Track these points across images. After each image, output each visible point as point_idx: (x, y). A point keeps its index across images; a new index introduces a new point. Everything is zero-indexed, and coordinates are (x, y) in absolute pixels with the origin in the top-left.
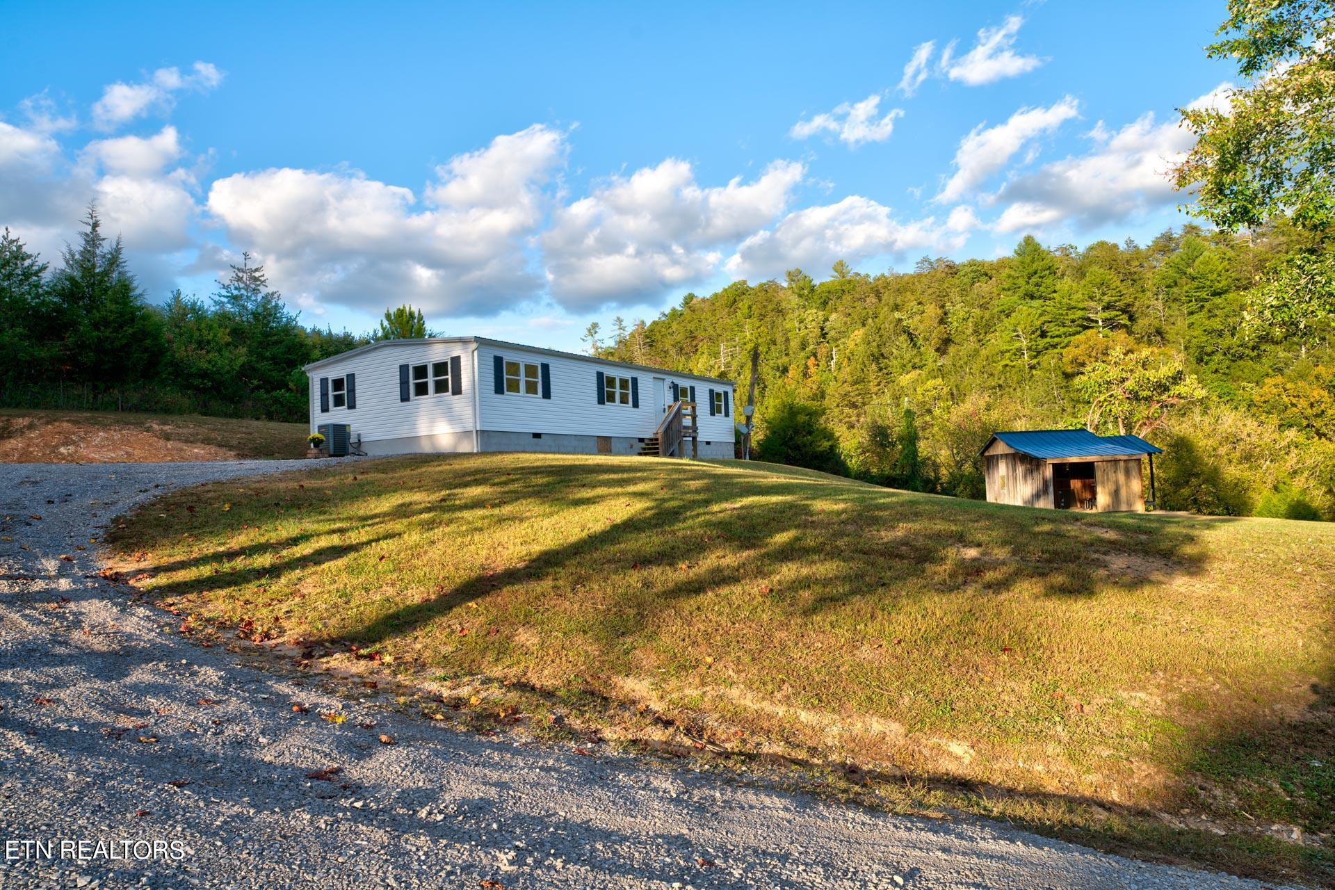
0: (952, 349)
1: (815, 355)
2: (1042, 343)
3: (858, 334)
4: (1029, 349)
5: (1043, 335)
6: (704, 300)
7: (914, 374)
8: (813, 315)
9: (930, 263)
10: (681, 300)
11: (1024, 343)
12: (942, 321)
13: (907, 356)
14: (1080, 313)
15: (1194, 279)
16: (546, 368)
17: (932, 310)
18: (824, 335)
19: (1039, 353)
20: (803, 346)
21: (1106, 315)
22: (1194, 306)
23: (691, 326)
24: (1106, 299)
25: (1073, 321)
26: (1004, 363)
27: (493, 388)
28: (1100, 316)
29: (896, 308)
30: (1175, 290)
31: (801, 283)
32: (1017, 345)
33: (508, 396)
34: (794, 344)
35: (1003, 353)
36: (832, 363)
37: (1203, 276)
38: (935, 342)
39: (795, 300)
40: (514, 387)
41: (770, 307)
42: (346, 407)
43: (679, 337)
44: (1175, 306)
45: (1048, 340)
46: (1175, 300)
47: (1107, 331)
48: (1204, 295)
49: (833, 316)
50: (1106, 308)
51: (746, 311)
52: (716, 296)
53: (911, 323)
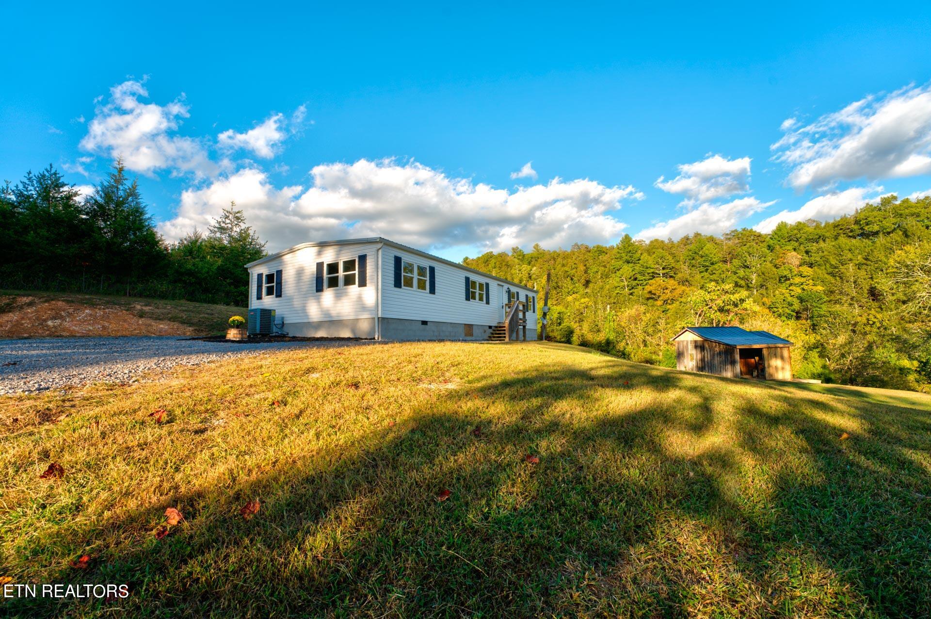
0: (591, 285)
2: (634, 283)
4: (628, 286)
5: (635, 279)
6: (473, 260)
7: (574, 296)
8: (525, 267)
9: (578, 246)
10: (462, 260)
11: (626, 283)
12: (586, 272)
13: (571, 288)
14: (652, 270)
15: (702, 257)
16: (432, 270)
17: (582, 268)
18: (530, 277)
19: (633, 288)
21: (665, 271)
22: (702, 269)
24: (664, 264)
25: (648, 274)
26: (616, 292)
27: (393, 283)
28: (661, 272)
29: (563, 265)
30: (693, 261)
31: (519, 253)
32: (623, 284)
33: (405, 290)
35: (616, 287)
37: (707, 255)
38: (583, 281)
39: (516, 260)
40: (409, 283)
41: (504, 264)
42: (274, 296)
44: (693, 269)
45: (636, 282)
46: (693, 266)
47: (664, 278)
48: (708, 264)
49: (535, 268)
50: (663, 269)
51: (493, 265)
52: (479, 258)
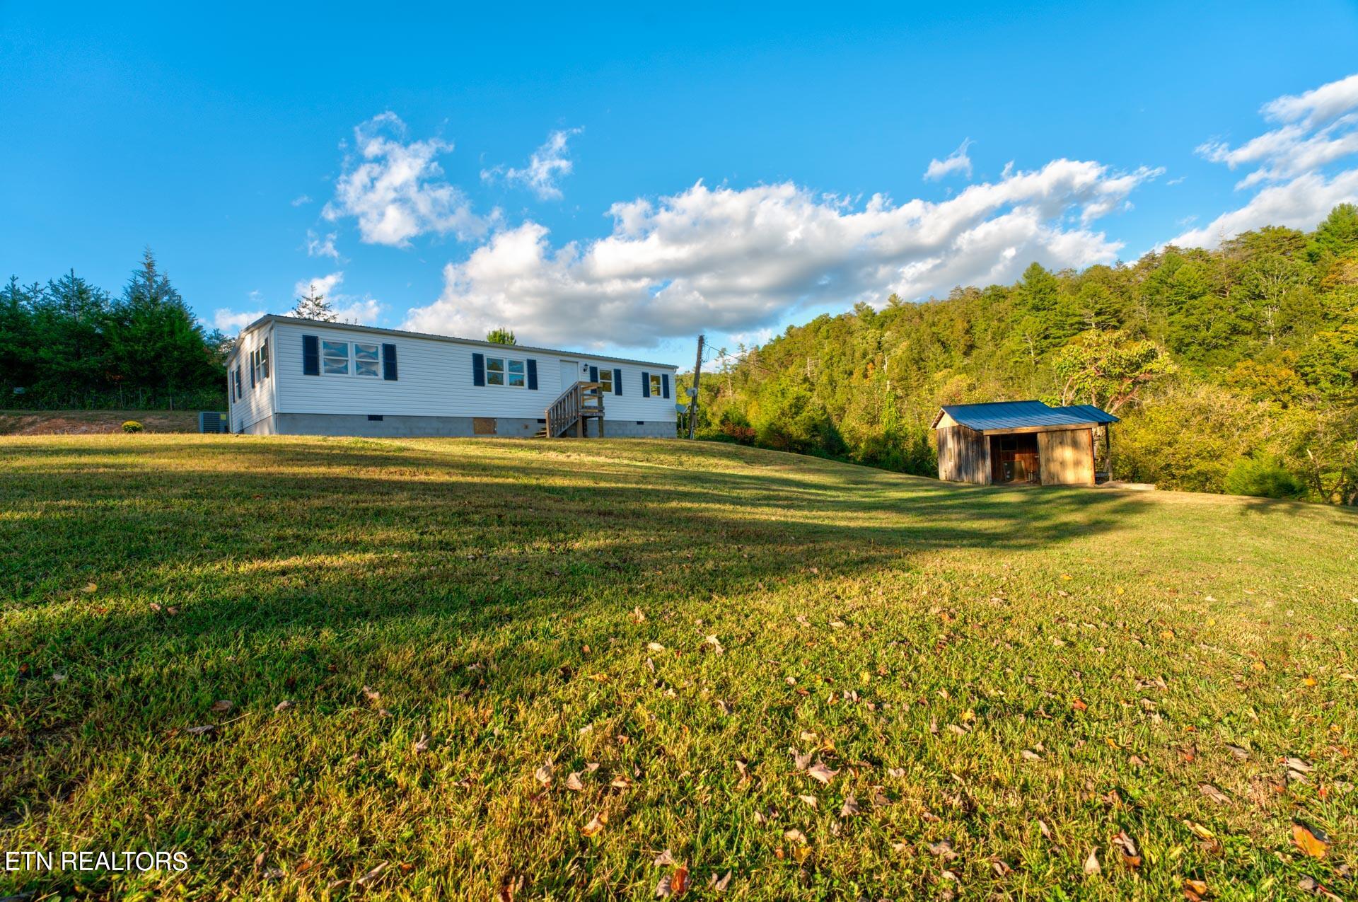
0: (975, 353)
1: (873, 362)
2: (1045, 343)
3: (904, 345)
4: (1035, 348)
5: (1046, 337)
6: (800, 329)
7: (945, 372)
8: (872, 333)
9: (962, 291)
10: (785, 330)
11: (1031, 344)
12: (967, 332)
13: (940, 359)
14: (1077, 319)
15: (1173, 287)
17: (960, 326)
18: (879, 347)
19: (1043, 352)
20: (864, 355)
21: (1099, 319)
22: (1173, 308)
23: (789, 347)
24: (1098, 306)
25: (1071, 325)
26: (1014, 360)
28: (1094, 320)
29: (934, 324)
30: (1158, 297)
31: (865, 312)
32: (1025, 346)
34: (858, 355)
35: (1013, 352)
36: (885, 367)
37: (1181, 284)
38: (962, 347)
39: (860, 323)
41: (844, 330)
43: (781, 355)
44: (1157, 310)
45: (1049, 341)
46: (1158, 305)
47: (1099, 331)
48: (1183, 299)
49: (888, 333)
50: (1097, 314)
51: (825, 334)
52: (808, 326)
53: (944, 335)
